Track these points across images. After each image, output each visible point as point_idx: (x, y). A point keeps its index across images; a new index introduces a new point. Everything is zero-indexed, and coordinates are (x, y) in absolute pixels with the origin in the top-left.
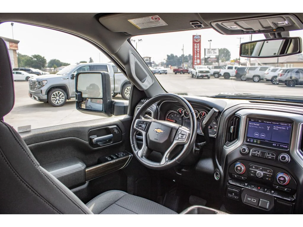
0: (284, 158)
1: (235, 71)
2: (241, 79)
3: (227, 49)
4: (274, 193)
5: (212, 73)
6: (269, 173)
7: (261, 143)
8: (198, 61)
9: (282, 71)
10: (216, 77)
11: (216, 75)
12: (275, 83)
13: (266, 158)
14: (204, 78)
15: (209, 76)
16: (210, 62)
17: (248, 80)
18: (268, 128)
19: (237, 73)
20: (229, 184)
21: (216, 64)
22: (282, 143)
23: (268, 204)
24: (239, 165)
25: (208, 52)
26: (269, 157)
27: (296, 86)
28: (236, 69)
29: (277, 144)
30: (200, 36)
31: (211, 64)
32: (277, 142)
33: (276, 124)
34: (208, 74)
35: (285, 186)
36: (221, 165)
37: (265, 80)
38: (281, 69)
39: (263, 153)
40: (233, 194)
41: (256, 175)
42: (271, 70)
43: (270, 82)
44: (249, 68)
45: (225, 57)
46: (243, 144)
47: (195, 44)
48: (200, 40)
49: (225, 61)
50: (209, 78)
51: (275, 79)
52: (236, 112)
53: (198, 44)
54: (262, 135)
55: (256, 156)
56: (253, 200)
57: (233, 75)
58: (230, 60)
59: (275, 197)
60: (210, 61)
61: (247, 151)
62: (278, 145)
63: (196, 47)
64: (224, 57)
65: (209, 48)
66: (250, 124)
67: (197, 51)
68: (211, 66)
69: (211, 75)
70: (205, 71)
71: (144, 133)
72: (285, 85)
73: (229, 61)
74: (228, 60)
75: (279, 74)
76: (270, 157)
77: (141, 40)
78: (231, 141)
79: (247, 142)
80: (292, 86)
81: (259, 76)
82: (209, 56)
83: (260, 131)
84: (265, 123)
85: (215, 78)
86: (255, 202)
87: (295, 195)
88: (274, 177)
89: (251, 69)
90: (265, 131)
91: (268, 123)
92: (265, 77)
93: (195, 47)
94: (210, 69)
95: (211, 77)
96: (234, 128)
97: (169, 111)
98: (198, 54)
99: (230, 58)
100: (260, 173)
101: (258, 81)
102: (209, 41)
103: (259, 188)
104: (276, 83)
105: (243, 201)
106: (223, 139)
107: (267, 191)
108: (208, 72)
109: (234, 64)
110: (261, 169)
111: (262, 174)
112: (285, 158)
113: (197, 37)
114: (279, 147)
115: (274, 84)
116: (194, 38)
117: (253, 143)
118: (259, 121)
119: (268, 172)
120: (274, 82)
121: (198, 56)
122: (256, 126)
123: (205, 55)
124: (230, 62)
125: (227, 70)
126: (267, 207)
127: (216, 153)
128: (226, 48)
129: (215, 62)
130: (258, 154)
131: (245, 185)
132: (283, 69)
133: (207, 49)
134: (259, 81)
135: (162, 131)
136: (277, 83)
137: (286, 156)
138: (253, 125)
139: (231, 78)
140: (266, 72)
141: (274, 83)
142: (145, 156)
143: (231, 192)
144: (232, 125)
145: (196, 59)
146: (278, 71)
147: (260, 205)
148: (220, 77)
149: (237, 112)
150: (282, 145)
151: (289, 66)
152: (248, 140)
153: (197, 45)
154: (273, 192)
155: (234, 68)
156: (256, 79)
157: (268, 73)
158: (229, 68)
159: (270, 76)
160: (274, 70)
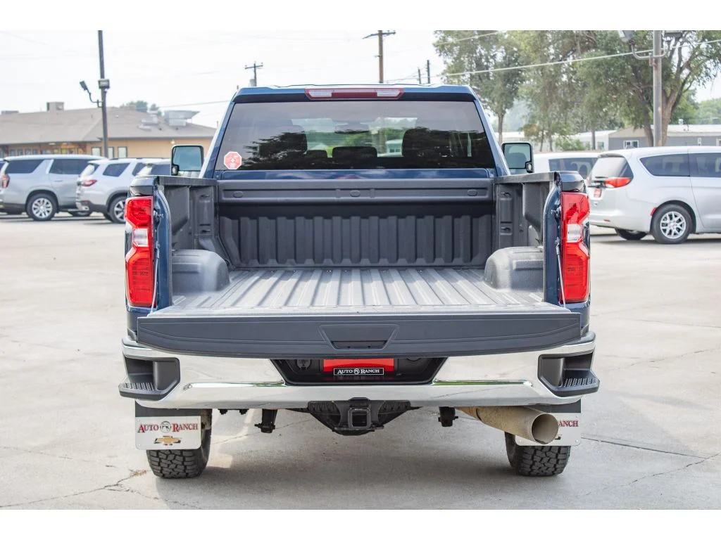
9: (145, 171)
12: (121, 217)
42: (101, 170)
43: (103, 215)
44: (6, 165)
51: (120, 202)
81: (50, 195)
101: (47, 215)
120: (117, 212)
132: (150, 165)
134: (52, 215)
140: (86, 176)
141: (117, 216)
156: (42, 208)
157: (94, 182)
159: (100, 193)
160: (115, 170)
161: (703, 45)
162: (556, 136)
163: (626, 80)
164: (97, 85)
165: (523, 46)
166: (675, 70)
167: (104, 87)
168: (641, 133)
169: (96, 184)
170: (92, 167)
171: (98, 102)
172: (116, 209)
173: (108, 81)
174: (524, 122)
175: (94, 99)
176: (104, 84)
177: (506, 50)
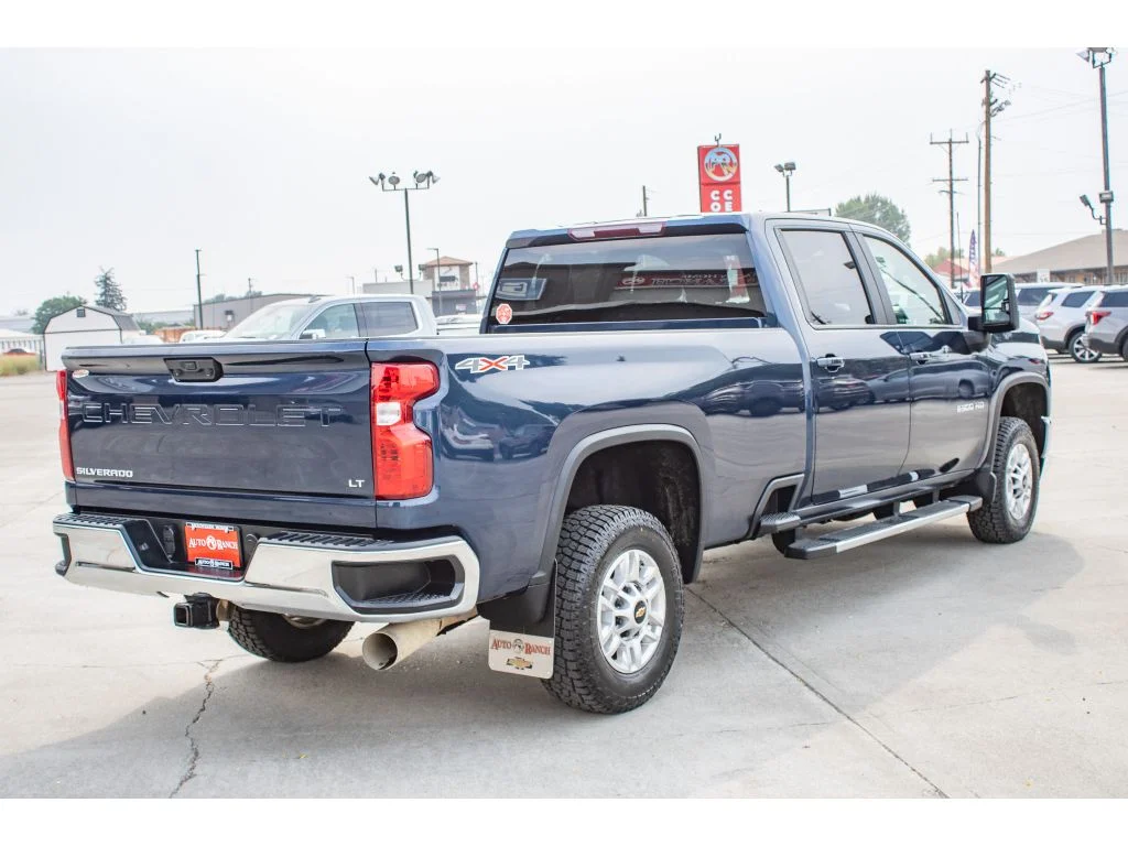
3: (885, 203)
12: (1083, 356)
30: (735, 149)
42: (1060, 300)
43: (1067, 353)
47: (714, 194)
48: (734, 170)
51: (1079, 338)
53: (727, 193)
63: (716, 207)
75: (1088, 315)
77: (430, 174)
93: (713, 209)
102: (780, 169)
104: (1087, 355)
113: (719, 154)
115: (1079, 361)
116: (707, 161)
120: (1078, 350)
132: (1104, 293)
136: (1091, 355)
140: (1042, 307)
141: (1079, 355)
146: (1092, 298)
153: (721, 195)
157: (1049, 315)
159: (1057, 327)
164: (1099, 199)
167: (1107, 201)
169: (1052, 317)
170: (1049, 297)
171: (1101, 219)
172: (1076, 346)
173: (1112, 193)
175: (1097, 216)
176: (1108, 197)
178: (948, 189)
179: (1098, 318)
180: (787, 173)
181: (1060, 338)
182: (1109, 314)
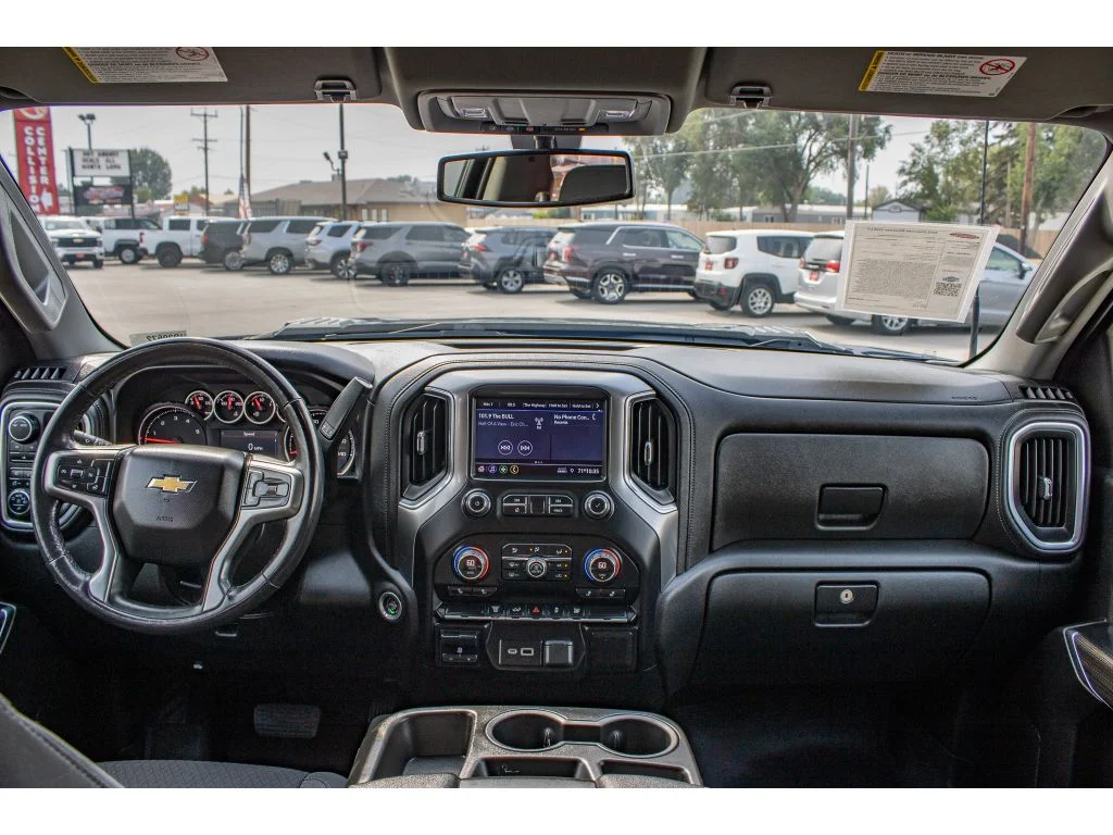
0: (598, 504)
1: (198, 236)
2: (225, 266)
3: (153, 154)
4: (560, 613)
5: (111, 248)
6: (561, 558)
7: (523, 472)
8: (47, 199)
9: (363, 232)
10: (127, 260)
11: (128, 254)
12: (344, 275)
13: (547, 516)
14: (77, 264)
15: (99, 257)
16: (95, 202)
17: (252, 266)
18: (539, 421)
19: (207, 244)
20: (441, 620)
21: (121, 211)
22: (582, 462)
23: (570, 649)
24: (468, 553)
25: (86, 164)
26: (558, 511)
27: (410, 282)
28: (205, 230)
29: (568, 469)
31: (97, 211)
32: (570, 462)
33: (561, 409)
34: (96, 250)
35: (608, 585)
36: (397, 569)
37: (310, 266)
38: (359, 228)
39: (538, 502)
40: (460, 650)
41: (526, 572)
42: (326, 231)
43: (329, 271)
44: (249, 226)
45: (150, 183)
46: (469, 485)
47: (28, 130)
48: (46, 111)
49: (153, 200)
50: (98, 265)
51: (343, 261)
52: (426, 384)
53: (40, 131)
54: (522, 448)
55: (517, 515)
56: (524, 652)
57: (191, 250)
58: (172, 194)
59: (583, 623)
60: (98, 197)
61: (487, 504)
62: (572, 470)
63: (29, 141)
64: (146, 184)
65: (86, 147)
66: (482, 416)
67: (36, 159)
68: (100, 220)
69: (107, 254)
70: (79, 241)
71: (97, 505)
72: (378, 282)
73: (169, 198)
74: (162, 192)
75: (354, 244)
76: (558, 508)
78: (419, 481)
79: (478, 474)
80: (397, 281)
81: (288, 254)
82: (88, 179)
83: (515, 436)
84: (527, 408)
85: (125, 263)
86: (532, 654)
87: (637, 603)
88: (577, 566)
89: (258, 227)
90: (530, 434)
91: (538, 408)
92: (309, 257)
93: (27, 141)
94: (99, 230)
95: (105, 263)
96: (428, 436)
97: (150, 408)
98: (43, 170)
99: (170, 185)
100: (537, 564)
101: (284, 269)
102: (81, 118)
103: (536, 610)
105: (494, 665)
106: (393, 478)
107: (560, 612)
108: (92, 242)
109: (188, 210)
110: (537, 549)
111: (544, 565)
112: (603, 504)
114: (577, 475)
115: (340, 278)
117: (498, 474)
118: (510, 405)
119: (561, 555)
120: (340, 270)
121: (45, 180)
122: (501, 420)
123: (73, 175)
124: (171, 202)
125: (167, 235)
126: (570, 660)
127: (370, 532)
128: (152, 147)
129: (111, 204)
130: (522, 508)
131: (492, 613)
132: (365, 228)
133: (79, 150)
134: (289, 269)
135: (184, 485)
136: (349, 274)
137: (602, 496)
138: (492, 419)
139: (184, 261)
140: (312, 237)
141: (341, 274)
142: (121, 594)
143: (451, 647)
144: (419, 429)
145: (34, 190)
146: (352, 231)
147: (547, 660)
148: (141, 262)
149: (432, 384)
150: (584, 468)
151: (384, 217)
152: (481, 469)
153: (34, 132)
154: (577, 611)
155: (193, 226)
156: (280, 264)
157: (318, 242)
158: (175, 225)
159: (324, 252)
160: (338, 232)
161: (829, 144)
162: (712, 210)
163: (769, 168)
164: (337, 156)
165: (690, 139)
166: (806, 162)
167: (343, 157)
168: (777, 210)
169: (321, 244)
170: (319, 229)
172: (339, 267)
173: (347, 152)
174: (689, 198)
175: (335, 167)
176: (343, 154)
177: (676, 141)
178: (203, 146)
179: (364, 247)
180: (88, 121)
181: (327, 259)
182: (371, 244)
